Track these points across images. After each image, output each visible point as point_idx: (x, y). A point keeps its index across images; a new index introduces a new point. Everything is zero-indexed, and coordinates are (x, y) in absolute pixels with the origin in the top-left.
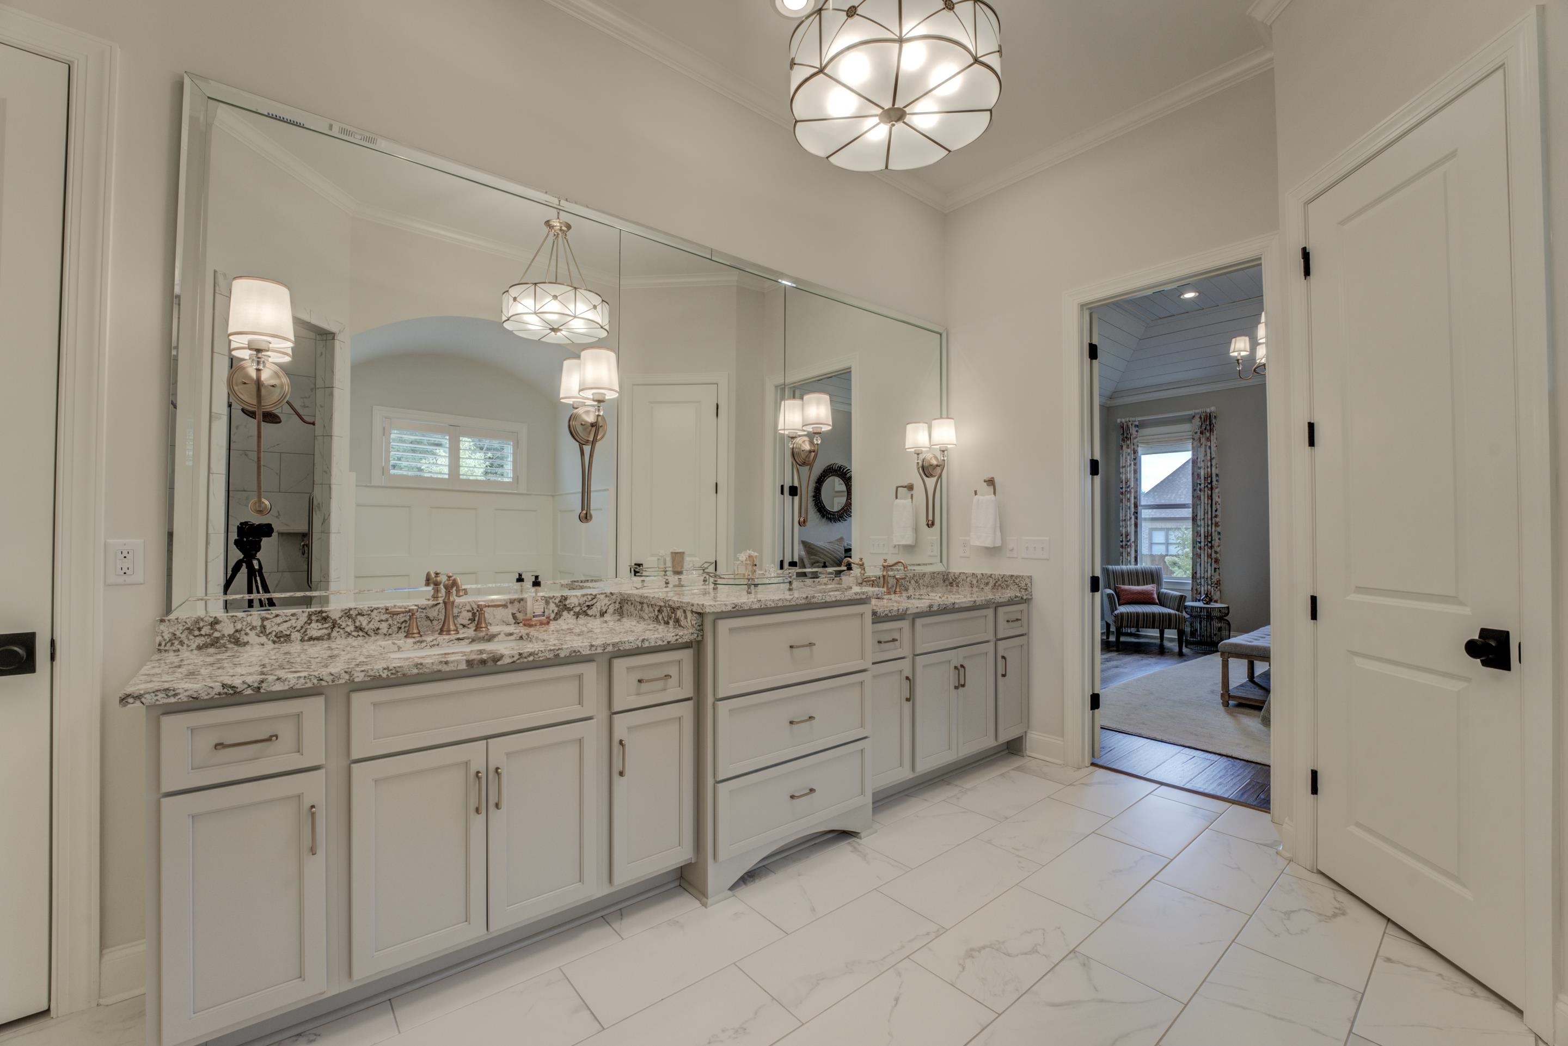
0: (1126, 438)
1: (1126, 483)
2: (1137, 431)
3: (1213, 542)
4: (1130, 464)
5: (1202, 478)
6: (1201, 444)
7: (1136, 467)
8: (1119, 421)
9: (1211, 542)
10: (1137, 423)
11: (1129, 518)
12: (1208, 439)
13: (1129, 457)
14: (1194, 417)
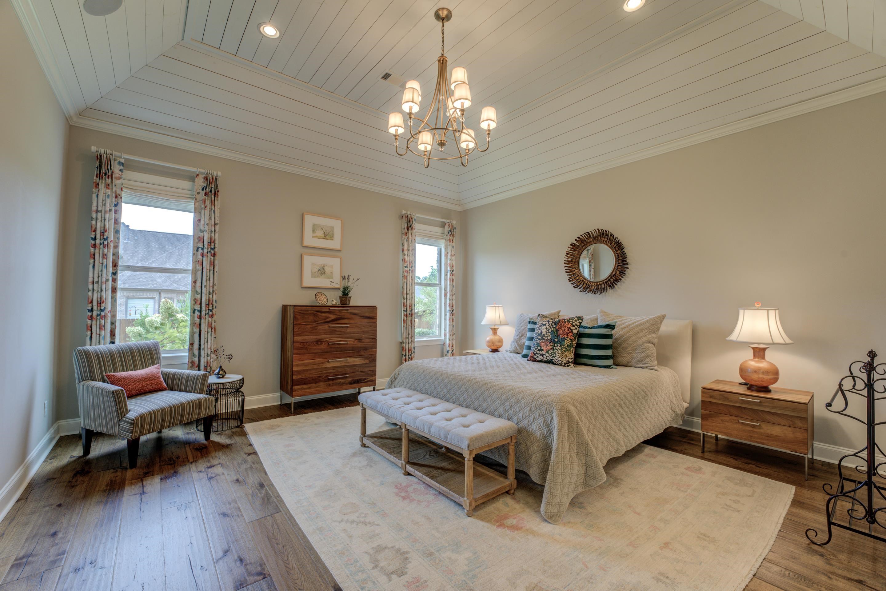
0: (106, 174)
1: (103, 233)
2: (121, 170)
3: (214, 311)
4: (110, 210)
5: (206, 243)
6: (206, 207)
7: (117, 216)
8: (94, 149)
9: (211, 311)
10: (122, 161)
11: (104, 280)
12: (213, 203)
13: (108, 201)
14: (198, 175)
